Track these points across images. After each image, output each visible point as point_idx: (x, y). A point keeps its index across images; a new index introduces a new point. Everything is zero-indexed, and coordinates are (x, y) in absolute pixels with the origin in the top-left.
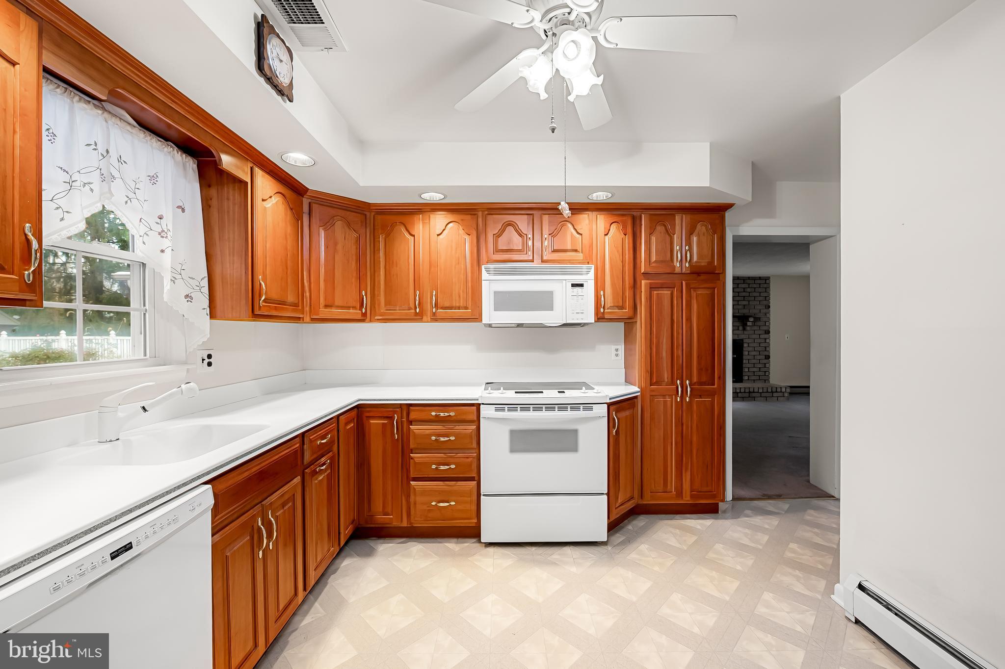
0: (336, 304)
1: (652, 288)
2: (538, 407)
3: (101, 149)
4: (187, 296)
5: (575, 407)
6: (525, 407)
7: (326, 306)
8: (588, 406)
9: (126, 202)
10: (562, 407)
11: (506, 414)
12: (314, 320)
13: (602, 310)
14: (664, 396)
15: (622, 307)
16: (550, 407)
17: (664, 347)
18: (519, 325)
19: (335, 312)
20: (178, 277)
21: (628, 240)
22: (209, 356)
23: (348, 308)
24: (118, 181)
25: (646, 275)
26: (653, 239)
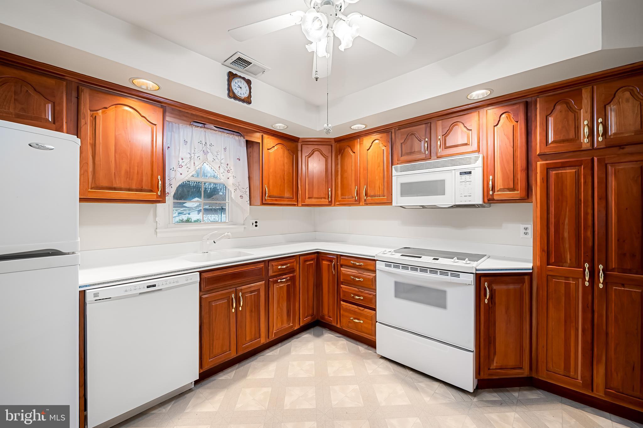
0: (315, 196)
1: (548, 169)
2: (414, 268)
3: (204, 143)
4: (241, 196)
5: (444, 272)
6: (405, 267)
7: (309, 198)
8: (456, 273)
9: (213, 161)
10: (434, 271)
11: (392, 269)
12: (303, 205)
13: (491, 193)
14: (567, 278)
15: (514, 189)
16: (424, 269)
17: (566, 227)
18: (423, 207)
19: (313, 201)
20: (237, 188)
21: (521, 127)
22: (256, 222)
23: (321, 198)
24: (210, 154)
25: (542, 156)
26: (551, 120)
